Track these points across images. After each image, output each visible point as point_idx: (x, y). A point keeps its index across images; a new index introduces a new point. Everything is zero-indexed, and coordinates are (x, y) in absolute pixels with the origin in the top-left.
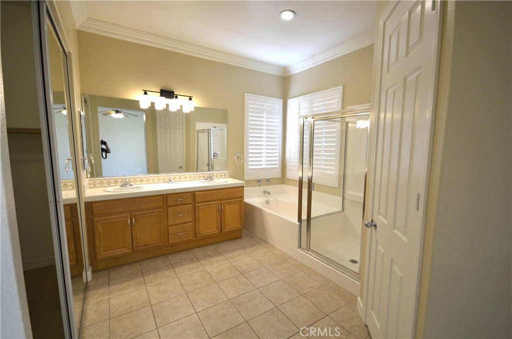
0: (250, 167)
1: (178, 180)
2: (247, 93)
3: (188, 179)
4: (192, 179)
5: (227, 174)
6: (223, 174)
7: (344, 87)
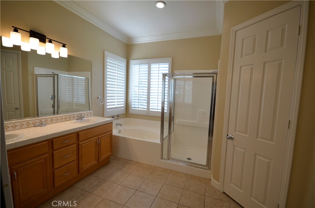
0: (108, 107)
1: (50, 122)
2: (106, 51)
3: (59, 121)
4: (64, 120)
5: (92, 113)
6: (89, 113)
7: (172, 58)
